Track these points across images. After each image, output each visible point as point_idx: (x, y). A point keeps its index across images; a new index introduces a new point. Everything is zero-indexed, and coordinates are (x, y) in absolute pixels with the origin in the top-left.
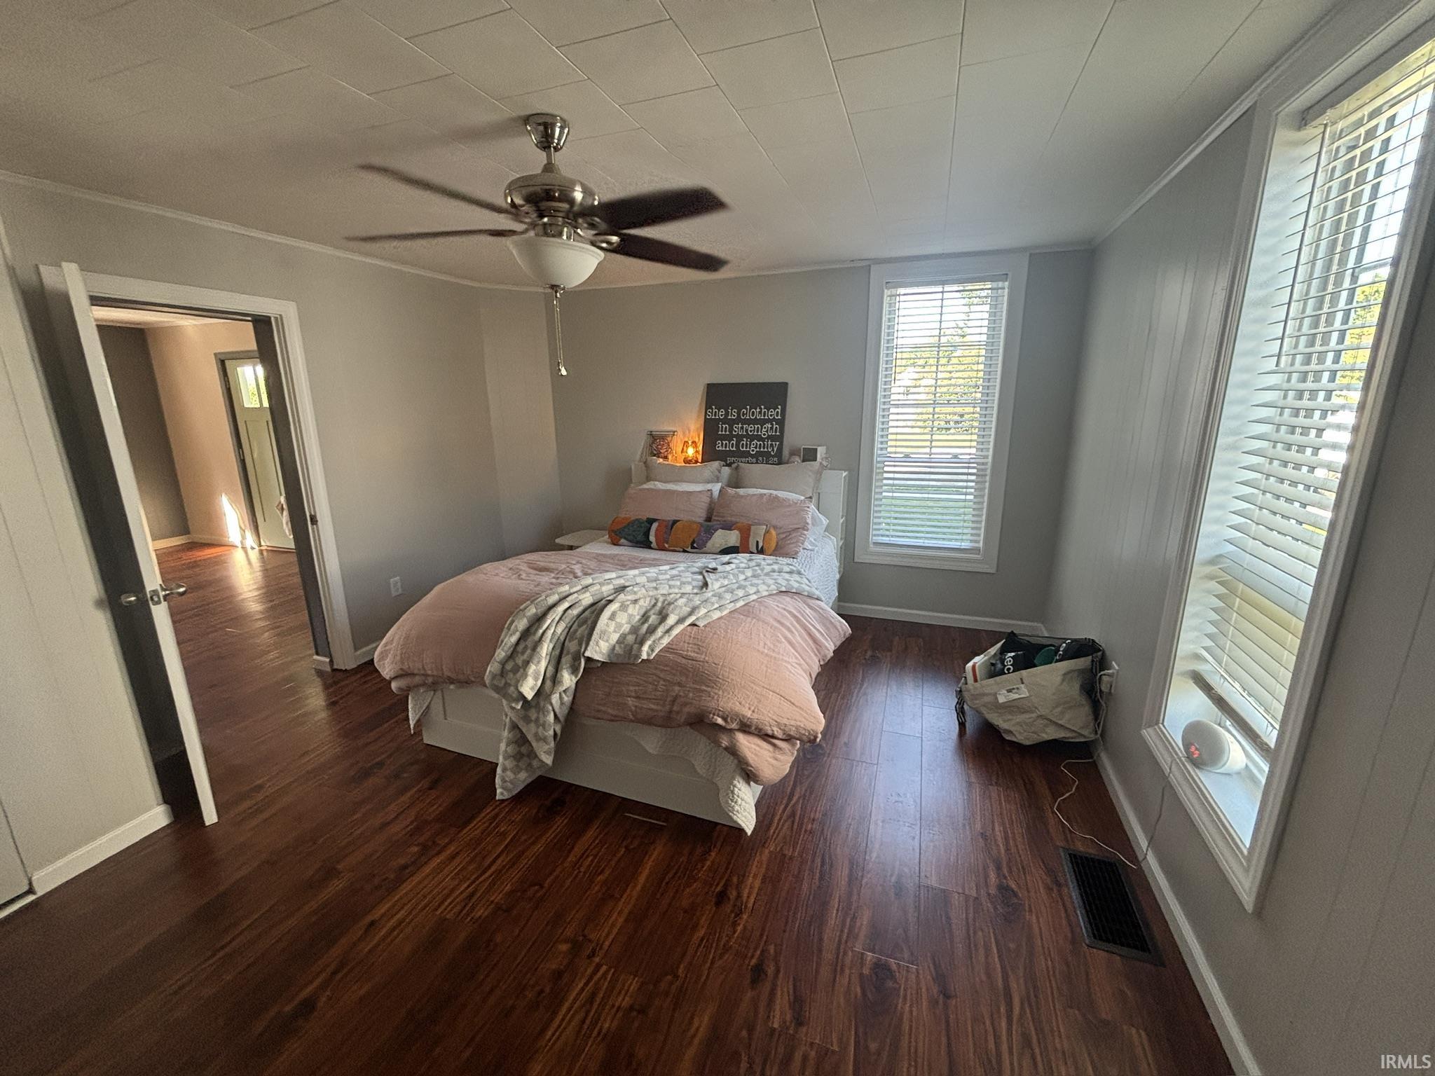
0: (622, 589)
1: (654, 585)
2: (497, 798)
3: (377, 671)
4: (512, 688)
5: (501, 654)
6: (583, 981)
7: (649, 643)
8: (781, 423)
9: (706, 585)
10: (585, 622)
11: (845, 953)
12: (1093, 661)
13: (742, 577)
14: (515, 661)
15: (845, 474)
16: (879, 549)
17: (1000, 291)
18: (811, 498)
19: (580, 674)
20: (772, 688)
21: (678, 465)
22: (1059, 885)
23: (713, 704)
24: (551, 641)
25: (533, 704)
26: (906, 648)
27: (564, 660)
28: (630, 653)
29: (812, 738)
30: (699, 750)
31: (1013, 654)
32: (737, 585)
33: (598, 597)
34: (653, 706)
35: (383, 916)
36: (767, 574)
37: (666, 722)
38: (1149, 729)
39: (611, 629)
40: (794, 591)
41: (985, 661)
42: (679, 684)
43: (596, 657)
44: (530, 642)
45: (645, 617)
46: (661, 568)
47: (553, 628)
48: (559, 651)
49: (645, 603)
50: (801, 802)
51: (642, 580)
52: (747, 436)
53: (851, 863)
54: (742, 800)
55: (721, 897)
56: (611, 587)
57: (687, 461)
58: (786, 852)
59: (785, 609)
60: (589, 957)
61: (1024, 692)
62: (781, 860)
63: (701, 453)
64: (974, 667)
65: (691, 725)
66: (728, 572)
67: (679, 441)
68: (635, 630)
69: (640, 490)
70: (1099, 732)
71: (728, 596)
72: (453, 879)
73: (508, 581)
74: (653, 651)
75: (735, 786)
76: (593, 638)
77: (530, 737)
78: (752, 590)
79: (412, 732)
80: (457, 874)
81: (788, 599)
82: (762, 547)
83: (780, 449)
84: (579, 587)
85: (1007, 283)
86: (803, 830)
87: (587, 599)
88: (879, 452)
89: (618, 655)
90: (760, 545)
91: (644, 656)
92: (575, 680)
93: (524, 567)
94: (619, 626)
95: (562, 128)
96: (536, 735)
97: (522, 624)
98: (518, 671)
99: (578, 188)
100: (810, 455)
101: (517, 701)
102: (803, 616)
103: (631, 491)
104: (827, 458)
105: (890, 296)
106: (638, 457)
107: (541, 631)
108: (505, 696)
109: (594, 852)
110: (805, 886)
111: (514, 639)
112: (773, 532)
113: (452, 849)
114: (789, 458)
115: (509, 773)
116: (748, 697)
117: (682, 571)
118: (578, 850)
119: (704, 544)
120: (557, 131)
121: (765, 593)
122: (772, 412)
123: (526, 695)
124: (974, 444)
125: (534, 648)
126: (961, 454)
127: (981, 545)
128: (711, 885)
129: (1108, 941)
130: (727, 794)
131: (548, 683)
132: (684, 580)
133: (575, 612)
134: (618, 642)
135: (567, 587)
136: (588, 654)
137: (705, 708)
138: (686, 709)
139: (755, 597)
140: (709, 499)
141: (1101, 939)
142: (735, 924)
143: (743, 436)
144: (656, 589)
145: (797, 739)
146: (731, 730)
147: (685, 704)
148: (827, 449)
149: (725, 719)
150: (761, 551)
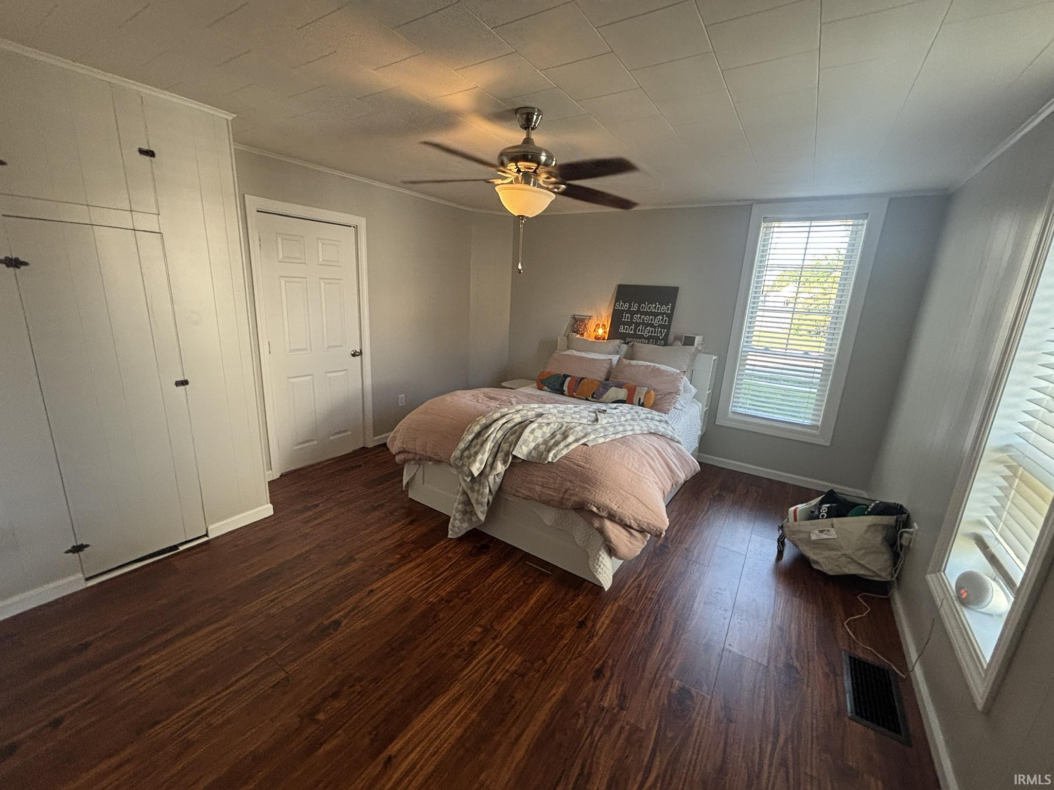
0: (540, 415)
1: (562, 415)
2: (449, 536)
3: (388, 449)
4: (466, 468)
5: (462, 445)
6: (488, 651)
7: (554, 451)
8: (670, 316)
9: (597, 420)
10: (515, 432)
11: (661, 677)
12: (897, 520)
13: (623, 419)
14: (469, 451)
15: (714, 358)
16: (736, 417)
17: (859, 227)
18: (685, 372)
19: (508, 466)
20: (634, 494)
21: (590, 340)
22: (835, 675)
23: (591, 497)
24: (492, 441)
25: (477, 480)
26: (747, 492)
27: (499, 455)
28: (541, 457)
29: (658, 533)
30: (579, 529)
31: (829, 505)
32: (619, 423)
33: (525, 418)
34: (551, 493)
35: (377, 589)
36: (642, 420)
37: (560, 505)
38: (932, 575)
39: (531, 439)
40: (660, 433)
41: (806, 508)
42: (571, 481)
43: (519, 456)
44: (480, 440)
45: (553, 435)
46: (568, 406)
47: (495, 434)
48: (497, 448)
49: (554, 426)
50: (646, 579)
51: (555, 411)
52: (643, 324)
53: (676, 623)
54: (604, 565)
55: (582, 625)
56: (534, 413)
57: (596, 338)
58: (630, 608)
59: (651, 445)
60: (493, 638)
61: (833, 534)
62: (626, 612)
63: (608, 333)
64: (795, 510)
65: (575, 509)
66: (614, 414)
67: (593, 323)
68: (545, 442)
69: (562, 355)
70: (896, 576)
71: (611, 429)
72: (418, 577)
73: (471, 403)
74: (556, 457)
75: (600, 555)
76: (519, 443)
77: (473, 501)
78: (629, 428)
79: (404, 489)
80: (421, 575)
81: (655, 438)
82: (643, 403)
83: (667, 335)
84: (514, 411)
85: (866, 221)
86: (645, 596)
87: (518, 418)
88: (745, 344)
89: (533, 457)
90: (642, 401)
91: (550, 460)
92: (504, 469)
93: (481, 395)
94: (536, 438)
95: (538, 116)
96: (477, 499)
97: (477, 428)
98: (470, 457)
99: (544, 154)
100: (689, 341)
101: (468, 476)
102: (664, 451)
103: (555, 355)
104: (702, 344)
105: (767, 228)
106: (563, 332)
107: (487, 435)
108: (461, 472)
109: (504, 580)
110: (640, 631)
111: (470, 437)
112: (652, 392)
113: (419, 560)
114: (673, 342)
115: (457, 522)
116: (616, 497)
117: (583, 410)
118: (495, 575)
119: (601, 395)
120: (535, 117)
121: (640, 432)
122: (664, 308)
123: (474, 473)
124: (823, 345)
125: (482, 445)
126: (811, 352)
127: (819, 424)
128: (575, 616)
129: (867, 719)
130: (595, 560)
131: (488, 468)
132: (582, 415)
133: (509, 425)
134: (534, 449)
135: (506, 410)
136: (514, 453)
137: (585, 499)
138: (574, 498)
139: (630, 433)
140: (609, 366)
141: (862, 717)
142: (588, 642)
143: (640, 323)
144: (563, 418)
145: (648, 533)
146: (602, 517)
147: (573, 495)
148: (703, 340)
149: (598, 509)
150: (642, 405)
